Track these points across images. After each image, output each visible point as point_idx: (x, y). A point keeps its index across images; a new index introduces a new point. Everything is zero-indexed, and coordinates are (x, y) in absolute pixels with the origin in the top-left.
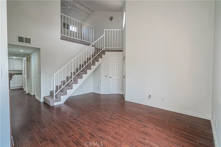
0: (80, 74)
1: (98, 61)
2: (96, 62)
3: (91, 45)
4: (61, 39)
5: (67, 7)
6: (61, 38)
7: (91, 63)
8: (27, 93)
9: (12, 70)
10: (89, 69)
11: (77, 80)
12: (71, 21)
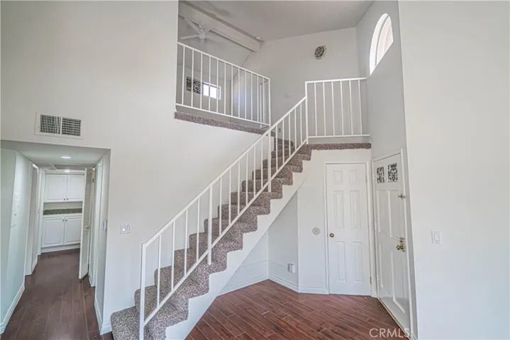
0: (234, 232)
1: (290, 183)
2: (283, 186)
3: (269, 132)
4: (177, 116)
5: (198, 34)
6: (176, 114)
7: (270, 190)
8: (80, 277)
9: (63, 201)
10: (261, 213)
11: (225, 256)
12: (205, 73)
